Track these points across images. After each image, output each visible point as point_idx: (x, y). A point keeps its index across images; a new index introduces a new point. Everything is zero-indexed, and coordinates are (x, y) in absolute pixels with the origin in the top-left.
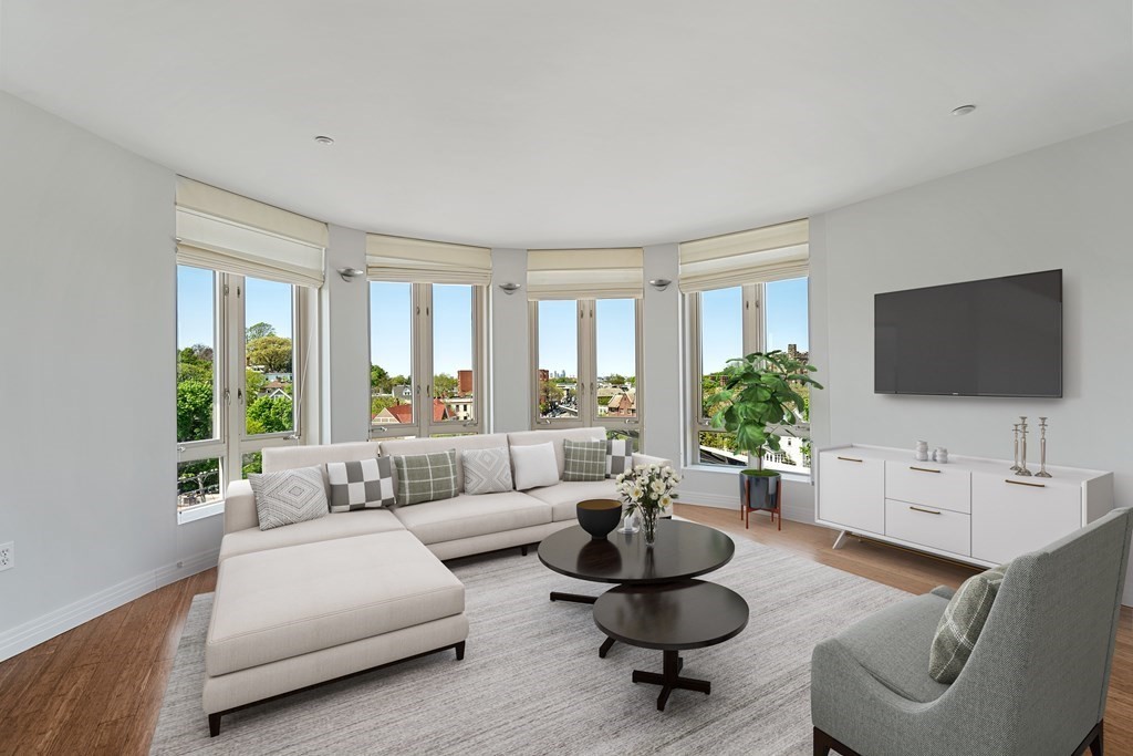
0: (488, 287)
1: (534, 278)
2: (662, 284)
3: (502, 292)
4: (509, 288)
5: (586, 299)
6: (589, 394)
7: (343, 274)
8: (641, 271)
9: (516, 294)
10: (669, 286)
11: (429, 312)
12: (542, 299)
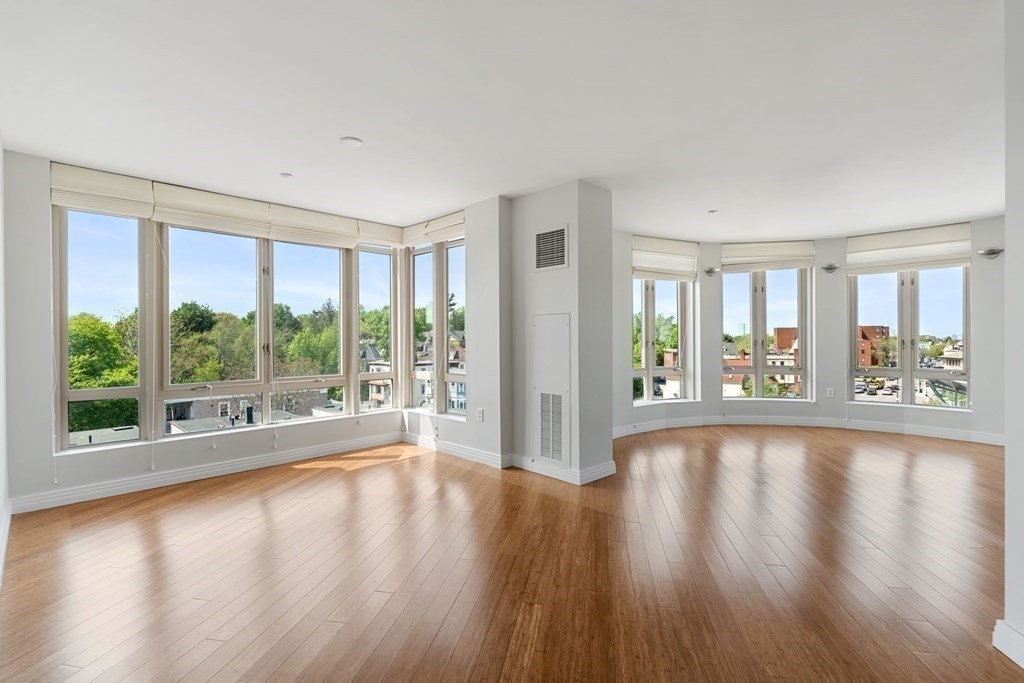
0: (811, 269)
1: (853, 258)
2: (993, 253)
3: (824, 272)
4: (830, 269)
5: (907, 271)
6: (909, 349)
7: (708, 272)
8: (969, 243)
9: (836, 272)
10: (1001, 255)
11: (763, 289)
12: (860, 274)
